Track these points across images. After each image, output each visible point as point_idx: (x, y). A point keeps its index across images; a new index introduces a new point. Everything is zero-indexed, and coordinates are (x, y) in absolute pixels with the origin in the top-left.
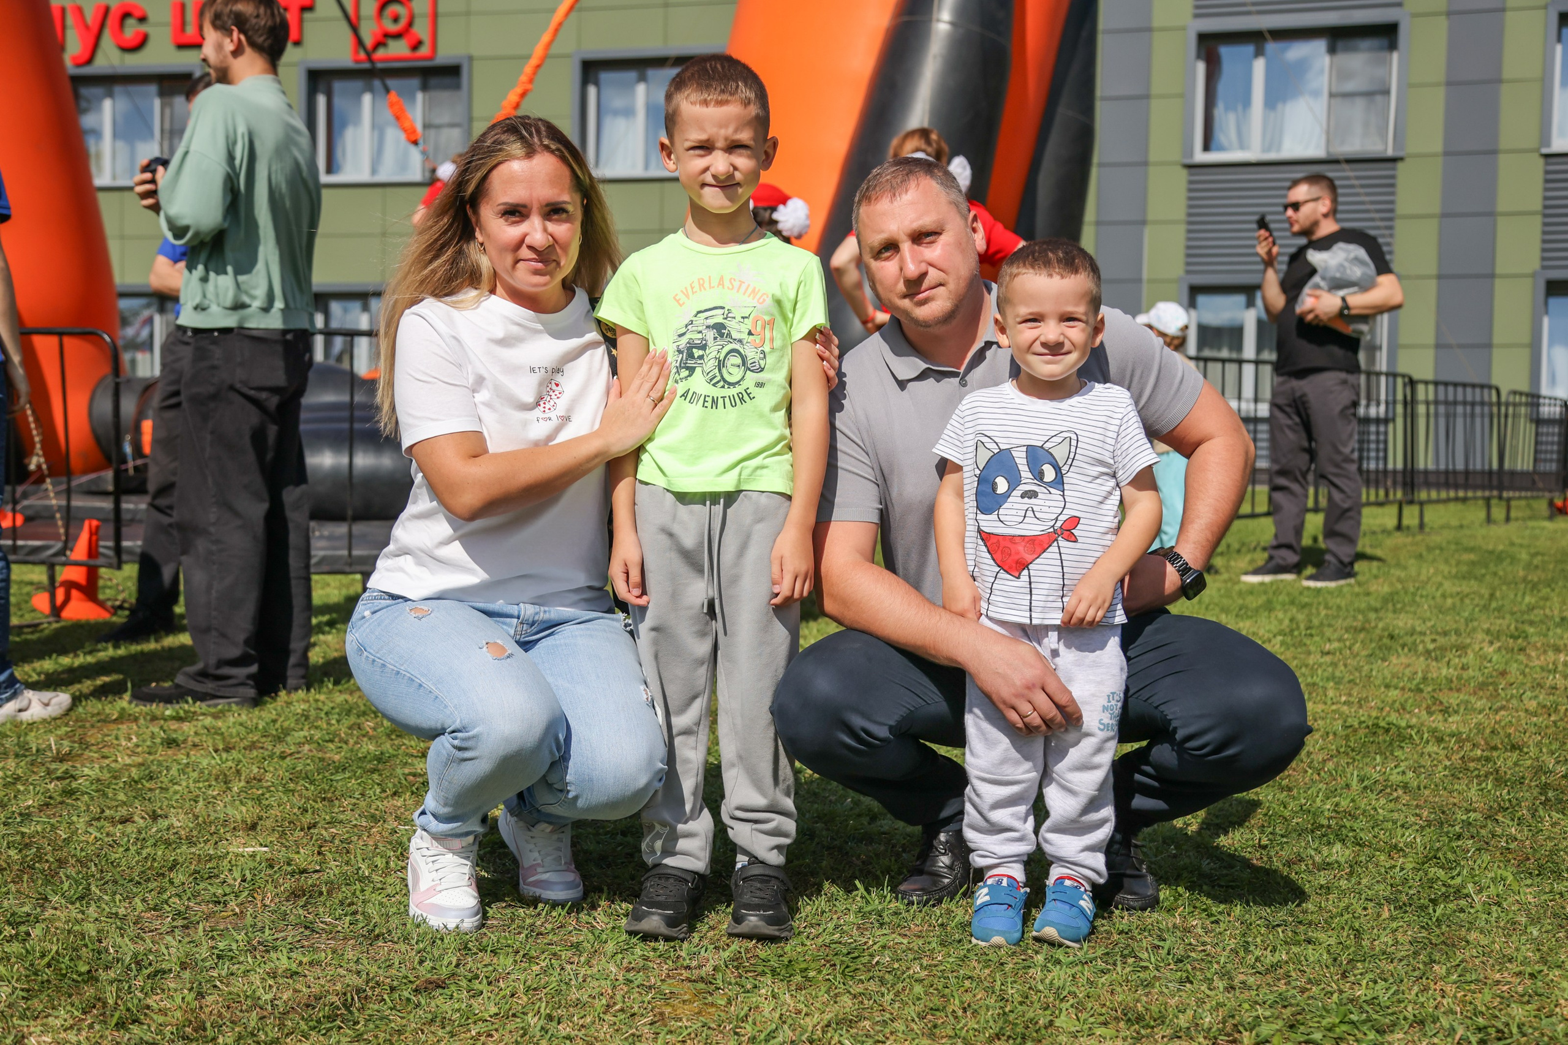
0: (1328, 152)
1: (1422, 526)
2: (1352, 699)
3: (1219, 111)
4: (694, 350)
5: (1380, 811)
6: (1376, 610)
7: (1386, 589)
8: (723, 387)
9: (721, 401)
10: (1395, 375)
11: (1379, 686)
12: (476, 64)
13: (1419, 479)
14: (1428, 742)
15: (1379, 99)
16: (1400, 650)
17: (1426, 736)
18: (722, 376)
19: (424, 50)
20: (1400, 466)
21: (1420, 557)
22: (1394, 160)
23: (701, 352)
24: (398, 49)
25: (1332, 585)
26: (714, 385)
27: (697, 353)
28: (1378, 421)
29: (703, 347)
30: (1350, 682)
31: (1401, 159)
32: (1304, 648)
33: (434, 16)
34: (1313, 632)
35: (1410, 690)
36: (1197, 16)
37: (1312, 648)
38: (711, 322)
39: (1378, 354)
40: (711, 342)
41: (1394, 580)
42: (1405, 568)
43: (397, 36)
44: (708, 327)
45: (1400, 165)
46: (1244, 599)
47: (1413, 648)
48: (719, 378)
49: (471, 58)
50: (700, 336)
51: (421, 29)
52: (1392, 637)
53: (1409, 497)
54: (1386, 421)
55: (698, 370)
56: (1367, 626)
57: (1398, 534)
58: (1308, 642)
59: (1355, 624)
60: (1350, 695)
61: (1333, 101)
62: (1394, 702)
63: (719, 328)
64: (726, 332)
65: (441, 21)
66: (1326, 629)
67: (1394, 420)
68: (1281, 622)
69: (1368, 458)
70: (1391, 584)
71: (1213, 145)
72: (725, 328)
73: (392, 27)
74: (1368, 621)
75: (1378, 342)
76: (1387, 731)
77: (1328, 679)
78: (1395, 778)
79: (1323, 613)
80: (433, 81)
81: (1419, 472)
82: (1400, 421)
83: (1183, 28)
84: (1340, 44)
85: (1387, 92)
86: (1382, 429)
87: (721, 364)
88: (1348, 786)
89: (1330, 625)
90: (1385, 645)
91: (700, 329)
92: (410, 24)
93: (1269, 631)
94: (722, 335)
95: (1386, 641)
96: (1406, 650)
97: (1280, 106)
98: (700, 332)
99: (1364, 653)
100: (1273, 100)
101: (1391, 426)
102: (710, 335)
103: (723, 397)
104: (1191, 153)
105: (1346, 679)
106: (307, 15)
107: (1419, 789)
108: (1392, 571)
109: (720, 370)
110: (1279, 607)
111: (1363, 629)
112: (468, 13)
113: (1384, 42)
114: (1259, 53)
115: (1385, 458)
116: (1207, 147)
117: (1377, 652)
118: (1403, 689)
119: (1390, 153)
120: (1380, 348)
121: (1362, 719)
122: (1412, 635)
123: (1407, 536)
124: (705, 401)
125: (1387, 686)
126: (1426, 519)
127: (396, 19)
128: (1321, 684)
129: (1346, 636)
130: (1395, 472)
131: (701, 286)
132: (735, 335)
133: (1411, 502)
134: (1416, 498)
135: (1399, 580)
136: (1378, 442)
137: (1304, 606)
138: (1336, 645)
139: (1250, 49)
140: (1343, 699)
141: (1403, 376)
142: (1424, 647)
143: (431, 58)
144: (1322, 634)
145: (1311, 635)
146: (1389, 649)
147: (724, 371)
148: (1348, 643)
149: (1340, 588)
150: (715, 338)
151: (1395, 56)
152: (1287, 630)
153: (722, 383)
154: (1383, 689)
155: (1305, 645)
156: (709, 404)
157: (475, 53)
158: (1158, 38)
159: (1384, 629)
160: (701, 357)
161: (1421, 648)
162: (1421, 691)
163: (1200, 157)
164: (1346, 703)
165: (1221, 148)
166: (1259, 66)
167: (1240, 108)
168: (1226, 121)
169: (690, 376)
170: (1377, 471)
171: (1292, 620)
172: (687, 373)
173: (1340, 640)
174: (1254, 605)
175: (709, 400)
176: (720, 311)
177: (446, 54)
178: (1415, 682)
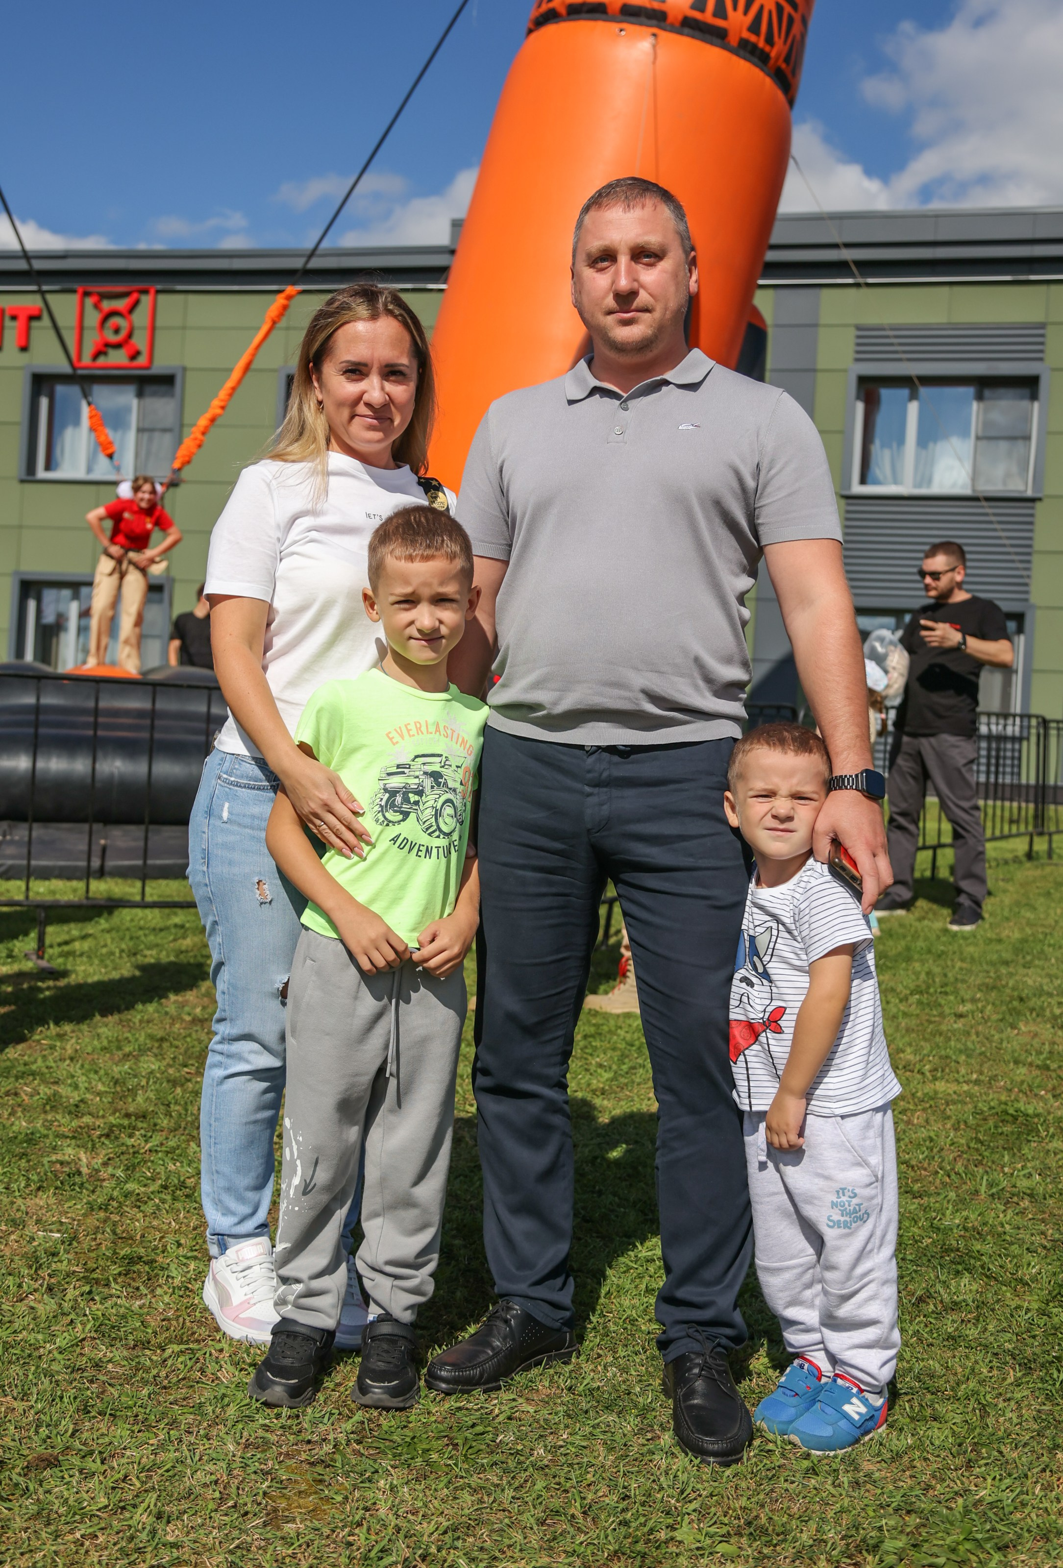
0: (974, 490)
1: (1050, 853)
2: (982, 1078)
3: (876, 448)
4: (411, 795)
5: (1007, 1227)
6: (1006, 963)
7: (1017, 935)
8: (438, 837)
9: (435, 851)
10: (1029, 717)
11: (1009, 1062)
12: (189, 374)
13: (1050, 794)
14: (1053, 1136)
15: (1020, 443)
16: (1028, 1014)
17: (1052, 1130)
18: (438, 826)
19: (142, 360)
20: (1032, 781)
21: (1048, 894)
22: (1033, 500)
23: (417, 798)
24: (118, 357)
25: (968, 928)
26: (430, 834)
27: (413, 798)
28: (1013, 739)
29: (420, 793)
30: (981, 1054)
31: (1040, 499)
32: (939, 1010)
33: (153, 329)
34: (948, 989)
35: (1038, 1066)
36: (857, 360)
37: (947, 1010)
38: (429, 769)
39: (1014, 677)
40: (428, 790)
41: (1024, 922)
42: (1033, 908)
43: (117, 346)
44: (425, 773)
45: (1038, 505)
46: (884, 944)
47: (1039, 1012)
48: (434, 828)
49: (184, 369)
50: (416, 781)
51: (140, 341)
52: (1021, 1000)
53: (1040, 829)
54: (1020, 739)
55: (413, 816)
56: (999, 984)
57: (1028, 865)
58: (943, 1002)
59: (987, 980)
60: (981, 1073)
61: (980, 443)
62: (1022, 1082)
63: (436, 776)
64: (442, 781)
65: (159, 336)
66: (959, 985)
67: (1028, 739)
68: (917, 974)
69: (1004, 773)
70: (1022, 930)
71: (870, 478)
72: (442, 777)
73: (112, 338)
74: (999, 978)
75: (1015, 667)
76: (1015, 1118)
77: (961, 1051)
78: (1023, 1184)
79: (959, 964)
80: (149, 389)
81: (1049, 787)
82: (1033, 739)
83: (845, 371)
84: (987, 393)
85: (1028, 438)
86: (1017, 746)
87: (438, 814)
88: (977, 1192)
89: (964, 981)
90: (1015, 1009)
91: (417, 773)
92: (130, 335)
93: (906, 987)
94: (439, 784)
95: (1015, 1003)
96: (1034, 1014)
97: (931, 445)
98: (417, 777)
99: (995, 1017)
100: (926, 439)
101: (1025, 744)
102: (428, 782)
103: (438, 847)
104: (849, 486)
105: (978, 1051)
106: (34, 324)
107: (1045, 1199)
108: (1023, 912)
109: (436, 820)
110: (916, 957)
111: (994, 987)
112: (184, 328)
113: (1026, 392)
114: (913, 396)
115: (1019, 774)
116: (863, 481)
117: (1007, 1017)
118: (1031, 1064)
119: (1029, 493)
120: (1016, 672)
121: (992, 1104)
122: (1040, 996)
123: (1037, 867)
124: (419, 850)
125: (1016, 1062)
126: (1054, 845)
127: (117, 330)
128: (954, 1057)
129: (978, 996)
130: (1028, 786)
131: (419, 729)
132: (451, 784)
133: (1041, 834)
134: (1046, 830)
135: (1029, 924)
136: (1013, 758)
137: (940, 956)
138: (968, 1007)
139: (905, 392)
140: (975, 1076)
141: (1037, 717)
142: (1052, 1012)
143: (148, 368)
144: (956, 992)
145: (946, 993)
146: (1019, 1013)
147: (440, 820)
148: (980, 1005)
149: (973, 935)
150: (432, 787)
151: (1036, 405)
152: (924, 987)
153: (437, 833)
154: (1012, 1065)
155: (940, 1005)
156: (422, 854)
157: (189, 364)
158: (821, 379)
159: (1014, 989)
160: (417, 803)
161: (1048, 1013)
162: (1048, 1068)
163: (857, 489)
164: (977, 1082)
165: (877, 482)
166: (913, 408)
167: (895, 445)
168: (882, 456)
169: (403, 820)
170: (1012, 785)
171: (928, 973)
172: (401, 817)
173: (974, 1000)
174: (894, 952)
175: (423, 849)
176: (438, 759)
177: (162, 364)
178: (1042, 1057)
